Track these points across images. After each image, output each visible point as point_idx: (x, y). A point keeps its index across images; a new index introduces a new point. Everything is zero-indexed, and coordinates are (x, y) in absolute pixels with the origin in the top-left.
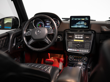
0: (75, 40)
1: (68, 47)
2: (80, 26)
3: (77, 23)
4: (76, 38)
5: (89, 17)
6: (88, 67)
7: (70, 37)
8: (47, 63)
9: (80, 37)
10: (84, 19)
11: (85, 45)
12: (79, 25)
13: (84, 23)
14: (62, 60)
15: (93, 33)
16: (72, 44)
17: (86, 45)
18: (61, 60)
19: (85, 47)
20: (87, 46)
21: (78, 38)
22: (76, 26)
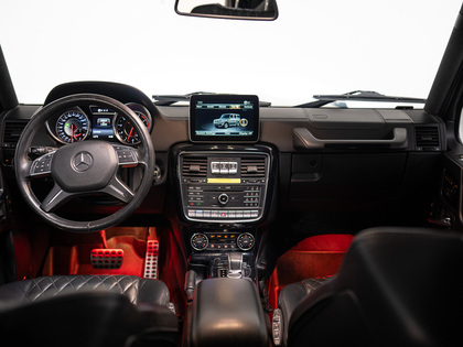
0: (211, 181)
1: (189, 204)
2: (227, 132)
3: (215, 121)
4: (214, 171)
5: (254, 99)
6: (258, 266)
7: (192, 168)
8: (97, 263)
9: (228, 167)
10: (237, 106)
11: (245, 194)
12: (223, 127)
13: (238, 119)
14: (153, 245)
15: (268, 151)
16: (201, 194)
17: (250, 194)
18: (150, 248)
19: (247, 201)
20: (254, 199)
21: (222, 171)
22: (212, 132)
